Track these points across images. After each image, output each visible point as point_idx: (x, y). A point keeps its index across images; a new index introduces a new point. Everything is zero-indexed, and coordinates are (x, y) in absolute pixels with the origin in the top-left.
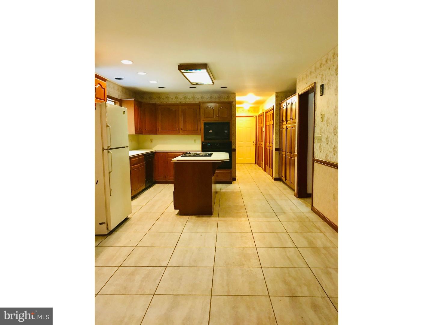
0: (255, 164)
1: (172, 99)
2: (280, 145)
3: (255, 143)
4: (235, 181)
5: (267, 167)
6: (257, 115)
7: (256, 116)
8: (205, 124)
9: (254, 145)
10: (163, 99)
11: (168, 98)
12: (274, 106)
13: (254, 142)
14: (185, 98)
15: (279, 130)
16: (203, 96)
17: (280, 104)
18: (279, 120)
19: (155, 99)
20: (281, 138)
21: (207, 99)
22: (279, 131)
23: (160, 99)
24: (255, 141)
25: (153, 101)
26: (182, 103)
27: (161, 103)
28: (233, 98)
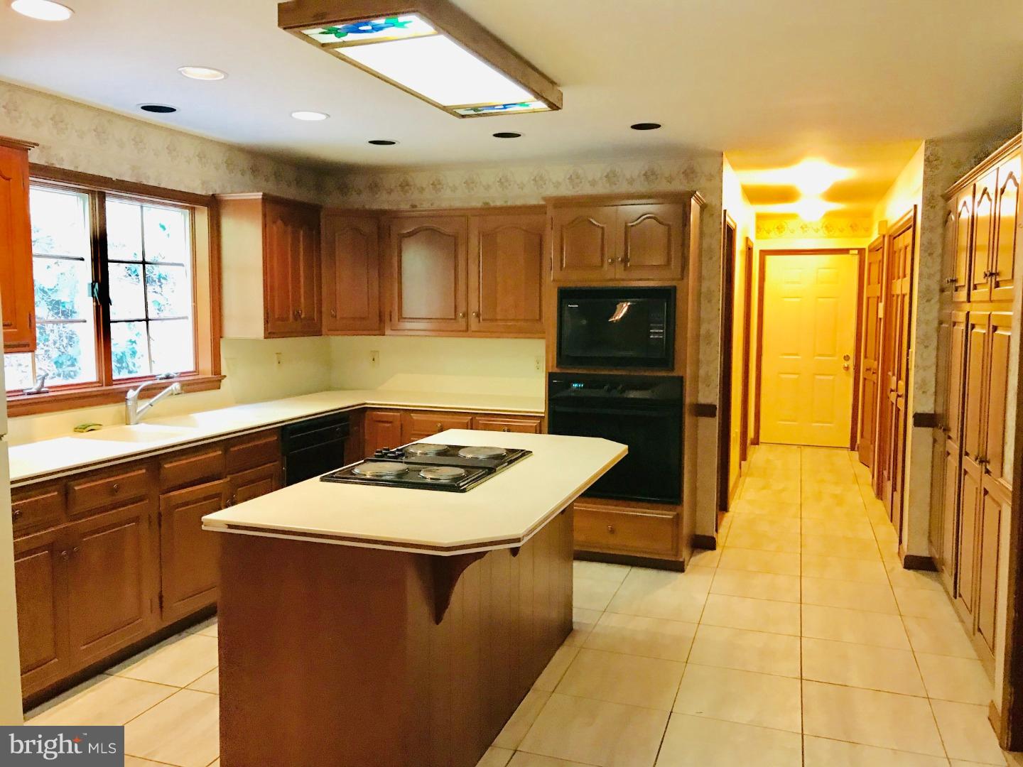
0: (853, 448)
1: (454, 189)
2: (941, 400)
3: (851, 363)
4: (709, 554)
5: (888, 486)
6: (865, 244)
7: (861, 251)
8: (566, 295)
9: (847, 368)
10: (422, 190)
11: (436, 185)
12: (915, 206)
13: (847, 358)
14: (503, 182)
15: (935, 324)
16: (580, 171)
17: (947, 198)
18: (938, 277)
19: (390, 192)
20: (942, 364)
21: (593, 183)
22: (938, 330)
23: (407, 191)
24: (852, 355)
25: (383, 202)
26: (492, 204)
27: (414, 206)
28: (710, 178)
